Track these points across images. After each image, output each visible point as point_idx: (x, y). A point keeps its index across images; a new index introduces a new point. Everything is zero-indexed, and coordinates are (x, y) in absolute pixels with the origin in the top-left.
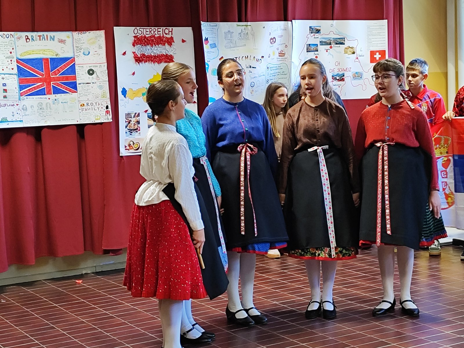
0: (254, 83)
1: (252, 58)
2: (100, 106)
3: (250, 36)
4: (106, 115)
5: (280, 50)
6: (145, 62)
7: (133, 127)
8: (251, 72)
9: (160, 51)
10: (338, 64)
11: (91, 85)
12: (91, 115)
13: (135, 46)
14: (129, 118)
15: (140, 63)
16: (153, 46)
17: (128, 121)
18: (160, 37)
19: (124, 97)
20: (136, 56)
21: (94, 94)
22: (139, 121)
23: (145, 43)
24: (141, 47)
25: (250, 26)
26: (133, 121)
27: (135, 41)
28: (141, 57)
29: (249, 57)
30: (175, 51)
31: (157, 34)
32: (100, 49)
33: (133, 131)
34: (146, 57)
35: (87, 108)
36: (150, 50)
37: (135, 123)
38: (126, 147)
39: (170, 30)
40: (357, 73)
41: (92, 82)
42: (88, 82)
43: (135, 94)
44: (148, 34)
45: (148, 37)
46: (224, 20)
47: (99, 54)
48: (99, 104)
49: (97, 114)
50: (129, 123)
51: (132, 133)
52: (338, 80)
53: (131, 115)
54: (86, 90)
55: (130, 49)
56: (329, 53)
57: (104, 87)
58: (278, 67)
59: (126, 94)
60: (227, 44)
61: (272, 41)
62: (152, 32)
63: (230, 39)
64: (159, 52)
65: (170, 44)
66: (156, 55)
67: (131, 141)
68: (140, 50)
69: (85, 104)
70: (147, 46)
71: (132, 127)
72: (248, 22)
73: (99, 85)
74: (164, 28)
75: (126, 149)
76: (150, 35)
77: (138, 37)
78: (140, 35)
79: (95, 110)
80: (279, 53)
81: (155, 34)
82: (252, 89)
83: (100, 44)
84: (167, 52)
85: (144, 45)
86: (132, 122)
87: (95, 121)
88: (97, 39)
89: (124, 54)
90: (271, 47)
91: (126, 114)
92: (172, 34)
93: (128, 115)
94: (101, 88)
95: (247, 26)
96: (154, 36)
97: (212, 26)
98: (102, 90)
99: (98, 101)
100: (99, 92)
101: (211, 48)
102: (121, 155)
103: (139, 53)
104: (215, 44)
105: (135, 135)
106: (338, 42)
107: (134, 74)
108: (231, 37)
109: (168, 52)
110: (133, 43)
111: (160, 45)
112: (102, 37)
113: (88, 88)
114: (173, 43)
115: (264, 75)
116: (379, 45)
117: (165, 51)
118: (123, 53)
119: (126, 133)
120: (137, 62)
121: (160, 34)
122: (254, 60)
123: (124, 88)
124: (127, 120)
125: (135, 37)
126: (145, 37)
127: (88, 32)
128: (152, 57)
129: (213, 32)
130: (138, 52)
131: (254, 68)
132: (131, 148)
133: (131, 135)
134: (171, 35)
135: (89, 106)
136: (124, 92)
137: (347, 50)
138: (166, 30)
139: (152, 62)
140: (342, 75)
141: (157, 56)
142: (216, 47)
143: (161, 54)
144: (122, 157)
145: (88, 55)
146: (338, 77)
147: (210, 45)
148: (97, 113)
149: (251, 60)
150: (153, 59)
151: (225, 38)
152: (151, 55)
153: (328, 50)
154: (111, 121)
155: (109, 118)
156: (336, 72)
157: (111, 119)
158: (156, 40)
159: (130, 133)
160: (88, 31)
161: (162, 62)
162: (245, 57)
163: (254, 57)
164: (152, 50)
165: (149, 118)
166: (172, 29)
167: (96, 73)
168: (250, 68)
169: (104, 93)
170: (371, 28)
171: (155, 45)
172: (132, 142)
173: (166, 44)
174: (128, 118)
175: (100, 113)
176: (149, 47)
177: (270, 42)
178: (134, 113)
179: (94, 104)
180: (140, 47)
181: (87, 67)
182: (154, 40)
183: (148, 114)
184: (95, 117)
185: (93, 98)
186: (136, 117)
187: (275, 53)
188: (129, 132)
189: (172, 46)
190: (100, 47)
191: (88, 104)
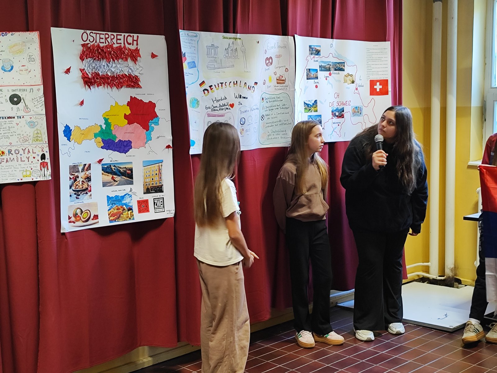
0: (245, 119)
1: (243, 84)
2: (31, 155)
3: (240, 53)
4: (41, 169)
5: (278, 75)
6: (98, 87)
7: (81, 187)
8: (241, 104)
9: (120, 69)
10: (337, 96)
11: (16, 120)
12: (16, 169)
13: (84, 59)
14: (76, 173)
15: (91, 87)
16: (110, 62)
17: (74, 178)
18: (119, 48)
19: (67, 139)
20: (86, 75)
21: (20, 135)
22: (90, 176)
23: (99, 56)
24: (93, 62)
25: (240, 39)
26: (81, 178)
27: (83, 52)
28: (94, 78)
29: (239, 83)
30: (141, 70)
31: (115, 43)
32: (31, 63)
33: (81, 193)
34: (100, 78)
35: (8, 157)
36: (105, 68)
37: (84, 180)
38: (70, 218)
39: (135, 38)
40: (356, 107)
41: (18, 115)
42: (11, 116)
43: (84, 134)
44: (103, 43)
45: (103, 47)
46: (206, 27)
47: (29, 70)
48: (29, 152)
49: (26, 168)
50: (75, 180)
51: (79, 195)
52: (337, 116)
53: (78, 169)
54: (8, 128)
55: (76, 65)
56: (329, 82)
57: (37, 125)
58: (276, 98)
59: (71, 135)
60: (209, 64)
61: (267, 62)
62: (109, 40)
63: (214, 56)
64: (119, 71)
65: (135, 59)
66: (115, 76)
67: (78, 208)
68: (90, 66)
69: (6, 152)
70: (101, 61)
71: (79, 186)
72: (237, 33)
73: (29, 120)
74: (126, 35)
75: (70, 222)
76: (106, 45)
77: (89, 45)
78: (92, 44)
79: (21, 161)
80: (277, 79)
81: (112, 43)
82: (242, 128)
83: (32, 54)
84: (130, 71)
85: (97, 59)
86: (79, 179)
87: (22, 179)
88: (25, 46)
89: (68, 71)
90: (266, 70)
91: (69, 166)
92: (137, 44)
93: (74, 169)
94: (32, 125)
95: (236, 39)
96: (111, 46)
97: (192, 36)
98: (35, 129)
99: (27, 146)
100: (30, 132)
101: (189, 69)
102: (62, 231)
103: (90, 71)
104: (194, 62)
105: (84, 199)
106: (337, 67)
107: (82, 103)
108: (215, 54)
109: (132, 71)
110: (81, 55)
111: (120, 61)
112: (36, 43)
113: (11, 125)
114: (138, 58)
115: (257, 109)
116: (380, 73)
117: (127, 70)
118: (65, 70)
119: (71, 196)
120: (86, 86)
121: (121, 43)
122: (245, 87)
123: (68, 126)
124: (72, 177)
125: (83, 45)
126: (98, 46)
127: (11, 33)
128: (108, 78)
129: (192, 45)
130: (89, 69)
131: (244, 98)
132: (78, 218)
133: (78, 199)
134: (137, 46)
135: (12, 154)
136: (68, 132)
137: (347, 78)
138: (129, 37)
139: (109, 86)
140: (342, 111)
141: (117, 78)
142: (196, 67)
143: (121, 74)
144: (64, 234)
145: (10, 71)
146: (337, 113)
147: (188, 63)
148: (26, 166)
149: (241, 87)
150: (109, 81)
151: (208, 55)
152: (107, 75)
153: (327, 78)
154: (50, 178)
155: (47, 175)
156: (335, 106)
157: (49, 175)
158: (114, 52)
159: (76, 196)
160: (9, 31)
161: (123, 86)
162: (234, 82)
163: (245, 83)
164: (108, 67)
165: (105, 172)
166: (138, 37)
167: (24, 101)
168: (240, 98)
169: (37, 133)
170: (371, 51)
171: (114, 60)
172: (79, 210)
173: (129, 59)
174: (73, 172)
175: (31, 166)
176: (104, 62)
177: (266, 63)
178: (83, 164)
179: (21, 152)
180: (91, 62)
181: (8, 91)
182: (112, 53)
183: (102, 165)
184: (23, 172)
185: (18, 142)
186: (85, 170)
187: (272, 79)
188: (75, 194)
189: (137, 62)
190: (31, 59)
191: (10, 152)
